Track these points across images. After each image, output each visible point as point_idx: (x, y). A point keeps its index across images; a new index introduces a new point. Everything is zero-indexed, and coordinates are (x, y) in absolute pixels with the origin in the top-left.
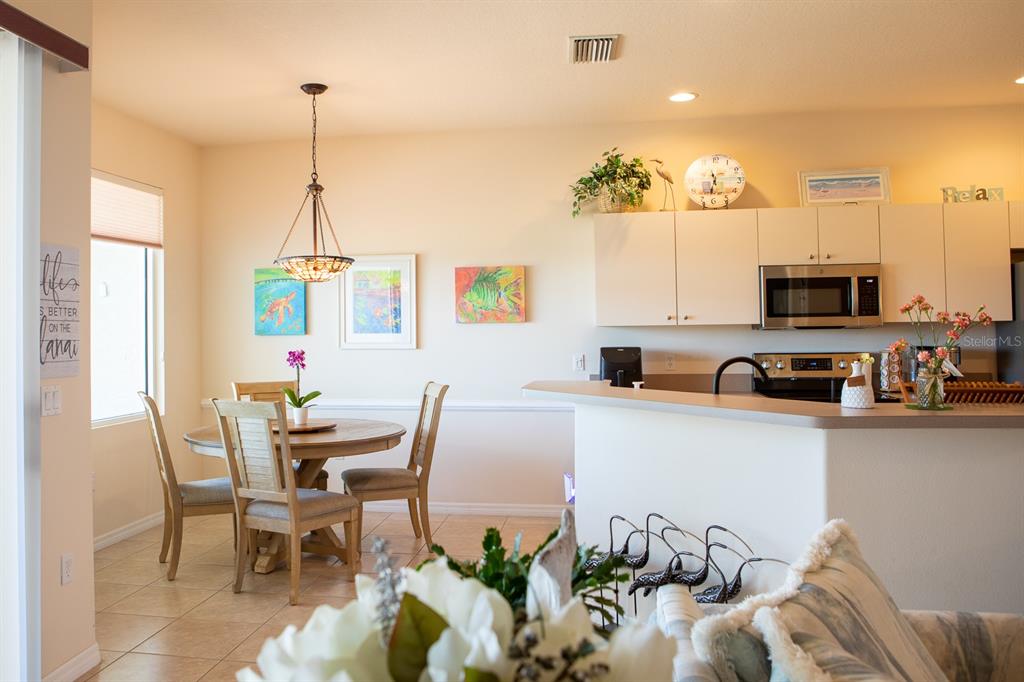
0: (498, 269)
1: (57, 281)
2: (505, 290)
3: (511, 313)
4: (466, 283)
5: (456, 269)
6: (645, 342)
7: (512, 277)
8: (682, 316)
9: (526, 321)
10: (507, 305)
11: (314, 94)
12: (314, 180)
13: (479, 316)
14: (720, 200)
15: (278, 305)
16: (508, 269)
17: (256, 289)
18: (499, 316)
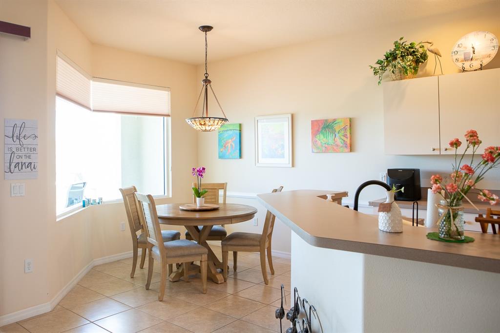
0: (335, 120)
1: (22, 135)
2: (339, 133)
3: (342, 147)
4: (317, 129)
5: (312, 121)
6: (422, 166)
7: (342, 125)
8: (443, 148)
9: (351, 151)
10: (339, 142)
11: (206, 31)
12: (206, 77)
13: (324, 148)
14: (476, 64)
15: (228, 143)
16: (339, 121)
17: (219, 135)
18: (335, 149)
